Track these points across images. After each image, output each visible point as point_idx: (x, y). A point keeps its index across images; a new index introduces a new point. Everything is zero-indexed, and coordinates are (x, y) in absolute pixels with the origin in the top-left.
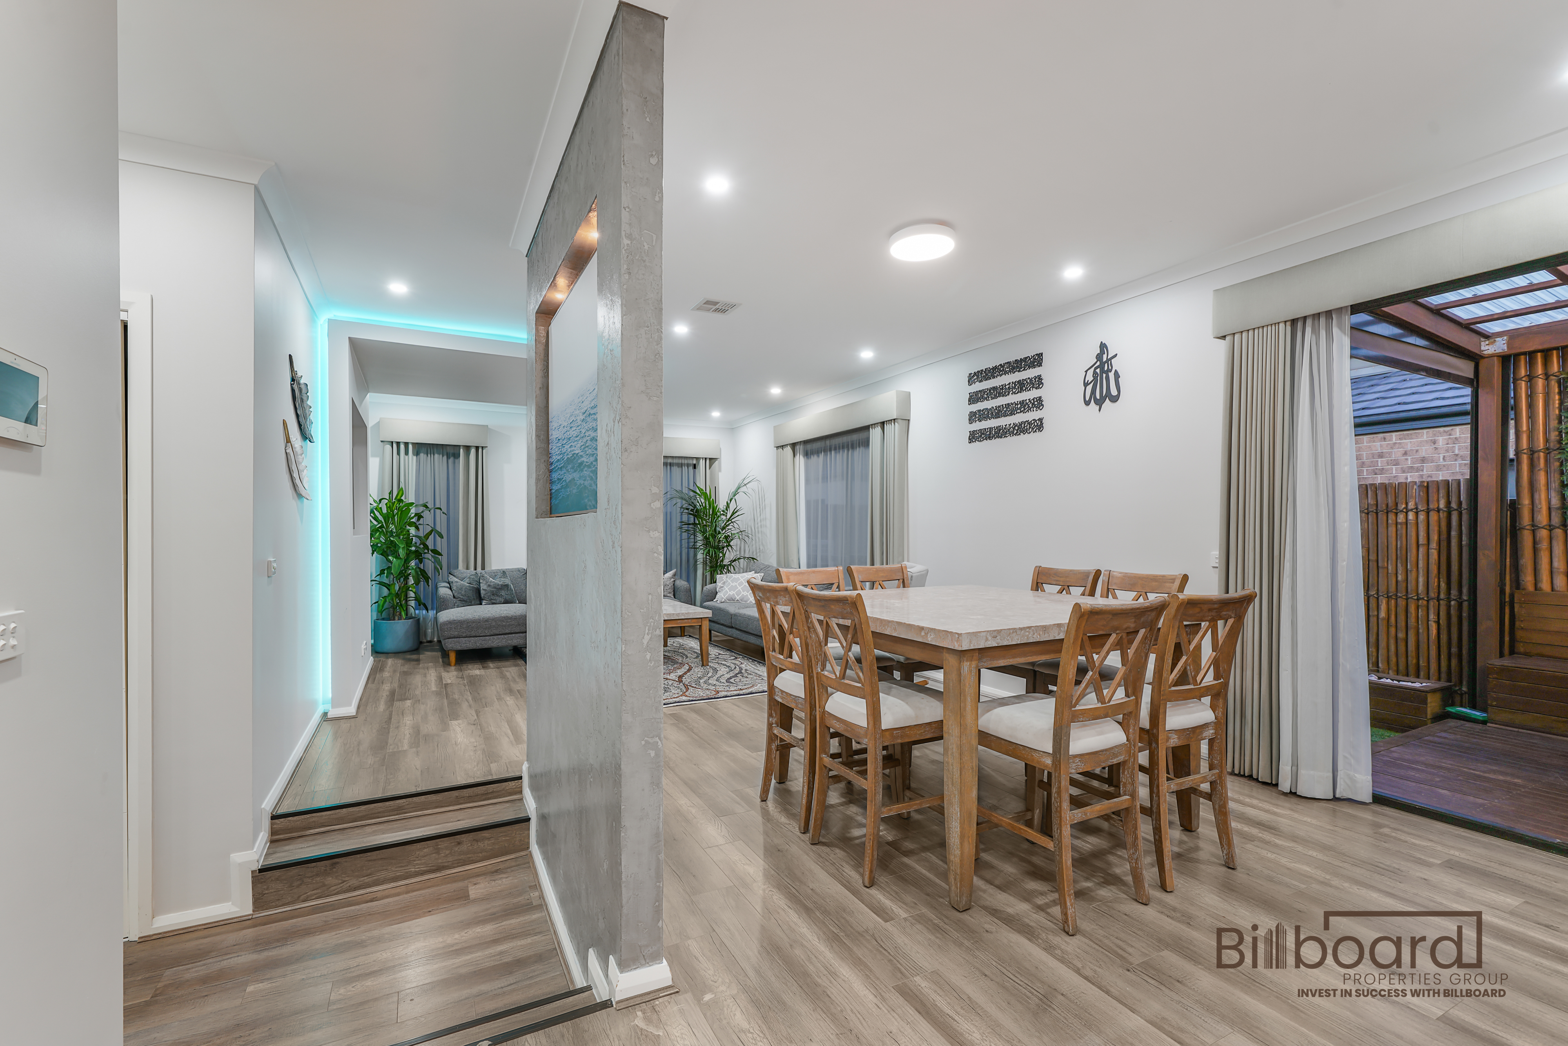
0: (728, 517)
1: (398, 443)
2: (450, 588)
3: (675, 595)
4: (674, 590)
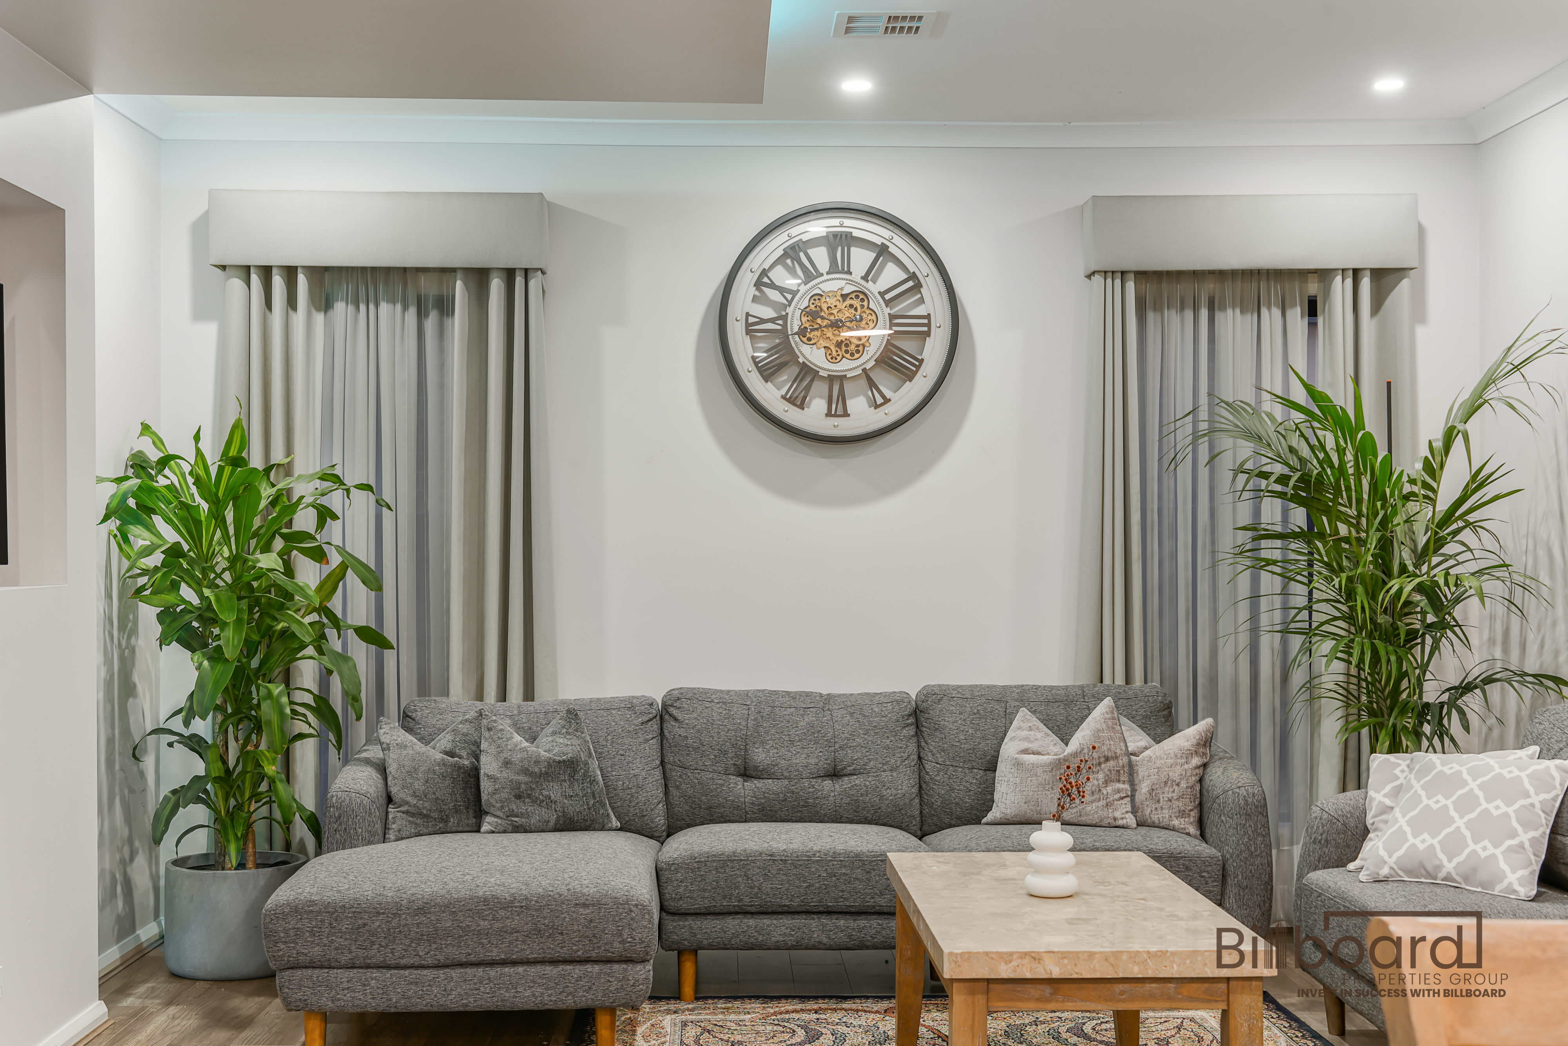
1: (266, 272)
2: (382, 769)
3: (1201, 823)
4: (1201, 805)
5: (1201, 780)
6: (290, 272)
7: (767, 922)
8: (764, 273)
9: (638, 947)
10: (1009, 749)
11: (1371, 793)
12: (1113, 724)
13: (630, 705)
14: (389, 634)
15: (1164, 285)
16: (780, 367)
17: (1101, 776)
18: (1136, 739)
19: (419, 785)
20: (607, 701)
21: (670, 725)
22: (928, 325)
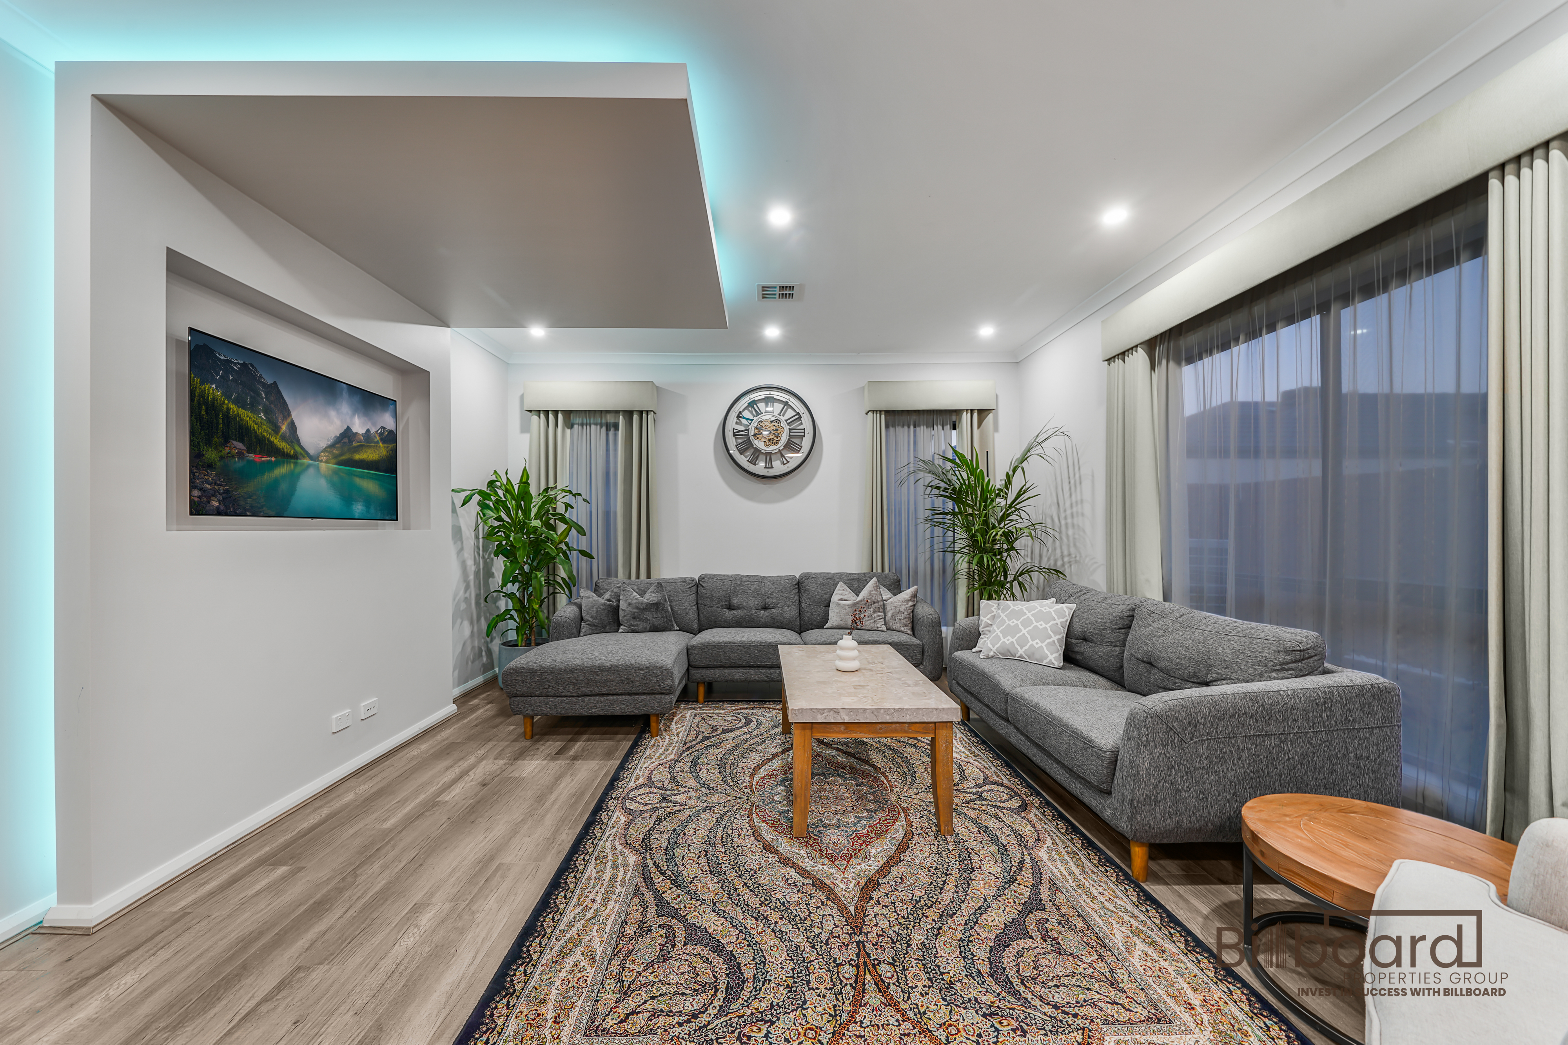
0: (1009, 502)
1: (547, 413)
2: (580, 607)
3: (913, 629)
4: (913, 621)
5: (913, 612)
6: (556, 413)
7: (733, 671)
8: (740, 413)
9: (666, 688)
10: (835, 598)
11: (982, 618)
12: (877, 589)
13: (685, 580)
14: (594, 554)
15: (896, 417)
16: (746, 450)
17: (872, 610)
18: (886, 594)
19: (594, 614)
20: (676, 579)
21: (700, 588)
22: (804, 433)
